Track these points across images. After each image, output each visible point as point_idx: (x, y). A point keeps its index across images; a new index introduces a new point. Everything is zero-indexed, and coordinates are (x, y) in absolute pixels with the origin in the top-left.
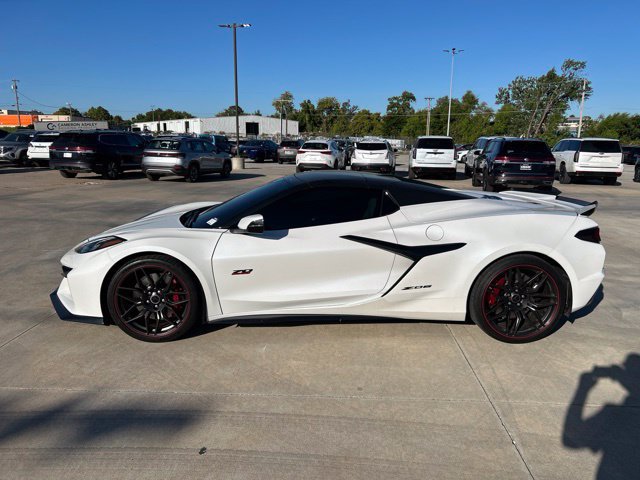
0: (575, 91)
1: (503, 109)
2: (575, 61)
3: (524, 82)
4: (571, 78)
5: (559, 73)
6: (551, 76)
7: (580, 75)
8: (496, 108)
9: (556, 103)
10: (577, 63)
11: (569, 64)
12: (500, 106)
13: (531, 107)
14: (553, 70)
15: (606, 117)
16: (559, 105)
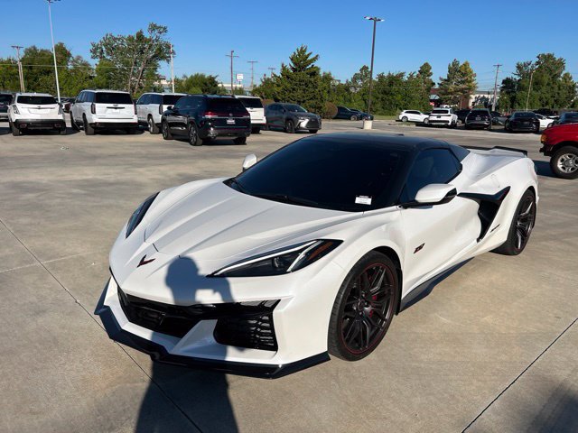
0: (163, 53)
1: (101, 64)
2: (158, 25)
3: (115, 39)
4: (157, 41)
5: (147, 35)
6: (140, 36)
7: (164, 38)
8: (94, 63)
9: (149, 62)
10: (160, 27)
11: (153, 28)
12: (97, 61)
13: (127, 64)
14: (141, 32)
15: (189, 77)
16: (151, 64)
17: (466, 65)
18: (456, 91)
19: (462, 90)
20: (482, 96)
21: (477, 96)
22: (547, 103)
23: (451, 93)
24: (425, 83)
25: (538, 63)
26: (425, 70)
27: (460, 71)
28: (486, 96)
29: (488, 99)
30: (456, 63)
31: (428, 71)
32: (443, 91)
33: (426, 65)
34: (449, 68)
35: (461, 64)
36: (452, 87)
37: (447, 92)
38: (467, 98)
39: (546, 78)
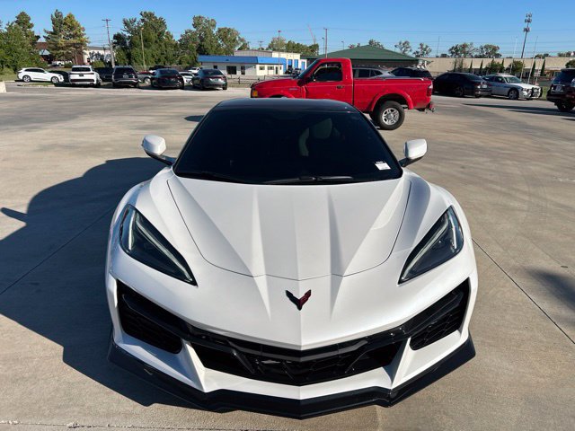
17: (70, 16)
18: (68, 46)
19: (74, 45)
20: (96, 52)
21: (91, 51)
22: (159, 60)
23: (62, 48)
24: (27, 36)
25: (143, 20)
26: (23, 21)
27: (65, 24)
28: (102, 52)
29: (103, 56)
30: (58, 15)
31: (27, 22)
32: (52, 46)
33: (23, 14)
34: (53, 20)
35: (65, 16)
36: (61, 41)
37: (57, 48)
38: (81, 53)
39: (153, 36)
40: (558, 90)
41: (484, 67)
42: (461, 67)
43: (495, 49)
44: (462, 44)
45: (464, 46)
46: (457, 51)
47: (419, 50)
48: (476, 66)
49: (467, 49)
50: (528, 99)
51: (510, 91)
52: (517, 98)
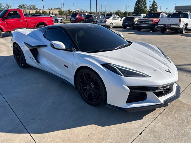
40: (73, 19)
41: (34, 13)
42: (26, 13)
43: (35, 6)
44: (23, 4)
45: (24, 5)
46: (21, 7)
47: (7, 6)
48: (31, 12)
49: (25, 6)
50: (61, 23)
51: (55, 20)
52: (58, 22)
